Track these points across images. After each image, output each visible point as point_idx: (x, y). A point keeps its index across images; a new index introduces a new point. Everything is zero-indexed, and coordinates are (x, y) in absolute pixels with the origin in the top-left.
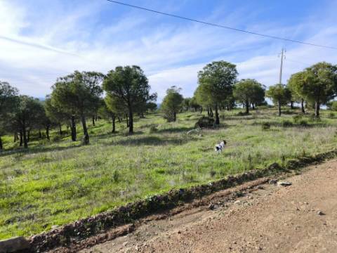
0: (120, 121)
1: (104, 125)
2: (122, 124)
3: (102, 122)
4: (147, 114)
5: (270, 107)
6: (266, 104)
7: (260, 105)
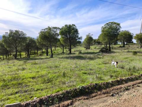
0: (65, 48)
1: (59, 50)
2: (66, 49)
3: (59, 48)
4: (77, 45)
5: (135, 44)
6: (132, 42)
7: (130, 43)
